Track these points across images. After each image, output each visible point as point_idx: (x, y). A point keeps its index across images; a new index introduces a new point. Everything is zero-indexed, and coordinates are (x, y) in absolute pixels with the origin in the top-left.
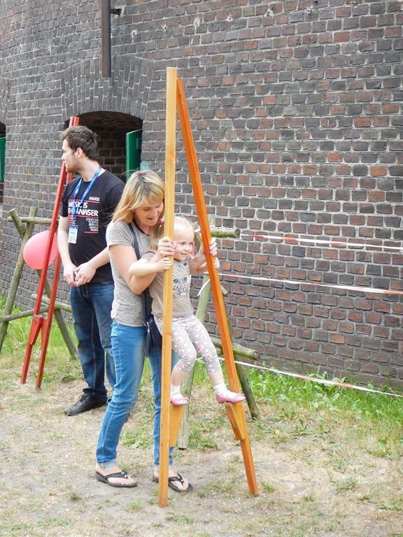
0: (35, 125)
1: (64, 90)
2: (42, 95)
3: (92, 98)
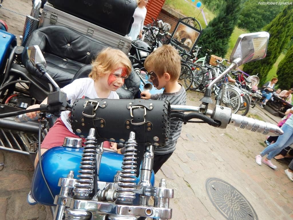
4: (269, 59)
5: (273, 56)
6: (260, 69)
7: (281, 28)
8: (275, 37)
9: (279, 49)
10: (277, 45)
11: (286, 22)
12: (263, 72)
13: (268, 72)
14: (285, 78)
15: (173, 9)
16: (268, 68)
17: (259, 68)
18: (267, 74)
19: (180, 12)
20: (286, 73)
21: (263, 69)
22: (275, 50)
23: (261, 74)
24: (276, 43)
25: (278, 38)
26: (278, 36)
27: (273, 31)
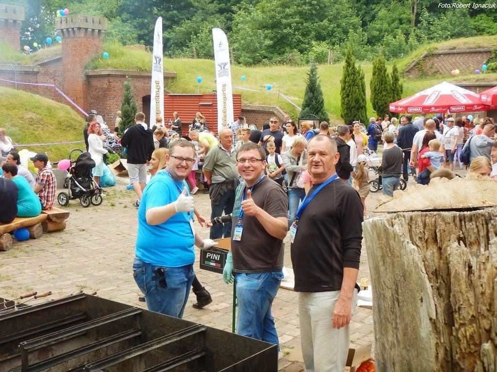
4: (360, 104)
5: (362, 101)
6: (359, 115)
7: (354, 77)
8: (353, 86)
9: (362, 93)
10: (359, 91)
11: (354, 71)
12: (363, 116)
13: (366, 114)
14: (383, 110)
15: (249, 105)
16: (364, 111)
17: (357, 116)
18: (366, 116)
19: (260, 104)
20: (381, 105)
21: (361, 114)
22: (359, 95)
23: (363, 119)
24: (357, 90)
25: (356, 85)
26: (355, 84)
27: (349, 82)
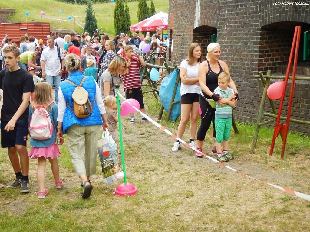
0: (240, 28)
1: (260, 11)
2: (245, 13)
3: (280, 15)
22: (125, 21)
